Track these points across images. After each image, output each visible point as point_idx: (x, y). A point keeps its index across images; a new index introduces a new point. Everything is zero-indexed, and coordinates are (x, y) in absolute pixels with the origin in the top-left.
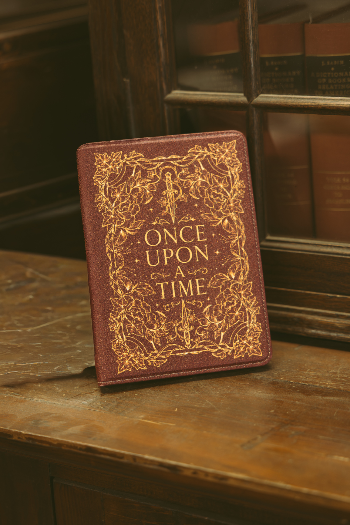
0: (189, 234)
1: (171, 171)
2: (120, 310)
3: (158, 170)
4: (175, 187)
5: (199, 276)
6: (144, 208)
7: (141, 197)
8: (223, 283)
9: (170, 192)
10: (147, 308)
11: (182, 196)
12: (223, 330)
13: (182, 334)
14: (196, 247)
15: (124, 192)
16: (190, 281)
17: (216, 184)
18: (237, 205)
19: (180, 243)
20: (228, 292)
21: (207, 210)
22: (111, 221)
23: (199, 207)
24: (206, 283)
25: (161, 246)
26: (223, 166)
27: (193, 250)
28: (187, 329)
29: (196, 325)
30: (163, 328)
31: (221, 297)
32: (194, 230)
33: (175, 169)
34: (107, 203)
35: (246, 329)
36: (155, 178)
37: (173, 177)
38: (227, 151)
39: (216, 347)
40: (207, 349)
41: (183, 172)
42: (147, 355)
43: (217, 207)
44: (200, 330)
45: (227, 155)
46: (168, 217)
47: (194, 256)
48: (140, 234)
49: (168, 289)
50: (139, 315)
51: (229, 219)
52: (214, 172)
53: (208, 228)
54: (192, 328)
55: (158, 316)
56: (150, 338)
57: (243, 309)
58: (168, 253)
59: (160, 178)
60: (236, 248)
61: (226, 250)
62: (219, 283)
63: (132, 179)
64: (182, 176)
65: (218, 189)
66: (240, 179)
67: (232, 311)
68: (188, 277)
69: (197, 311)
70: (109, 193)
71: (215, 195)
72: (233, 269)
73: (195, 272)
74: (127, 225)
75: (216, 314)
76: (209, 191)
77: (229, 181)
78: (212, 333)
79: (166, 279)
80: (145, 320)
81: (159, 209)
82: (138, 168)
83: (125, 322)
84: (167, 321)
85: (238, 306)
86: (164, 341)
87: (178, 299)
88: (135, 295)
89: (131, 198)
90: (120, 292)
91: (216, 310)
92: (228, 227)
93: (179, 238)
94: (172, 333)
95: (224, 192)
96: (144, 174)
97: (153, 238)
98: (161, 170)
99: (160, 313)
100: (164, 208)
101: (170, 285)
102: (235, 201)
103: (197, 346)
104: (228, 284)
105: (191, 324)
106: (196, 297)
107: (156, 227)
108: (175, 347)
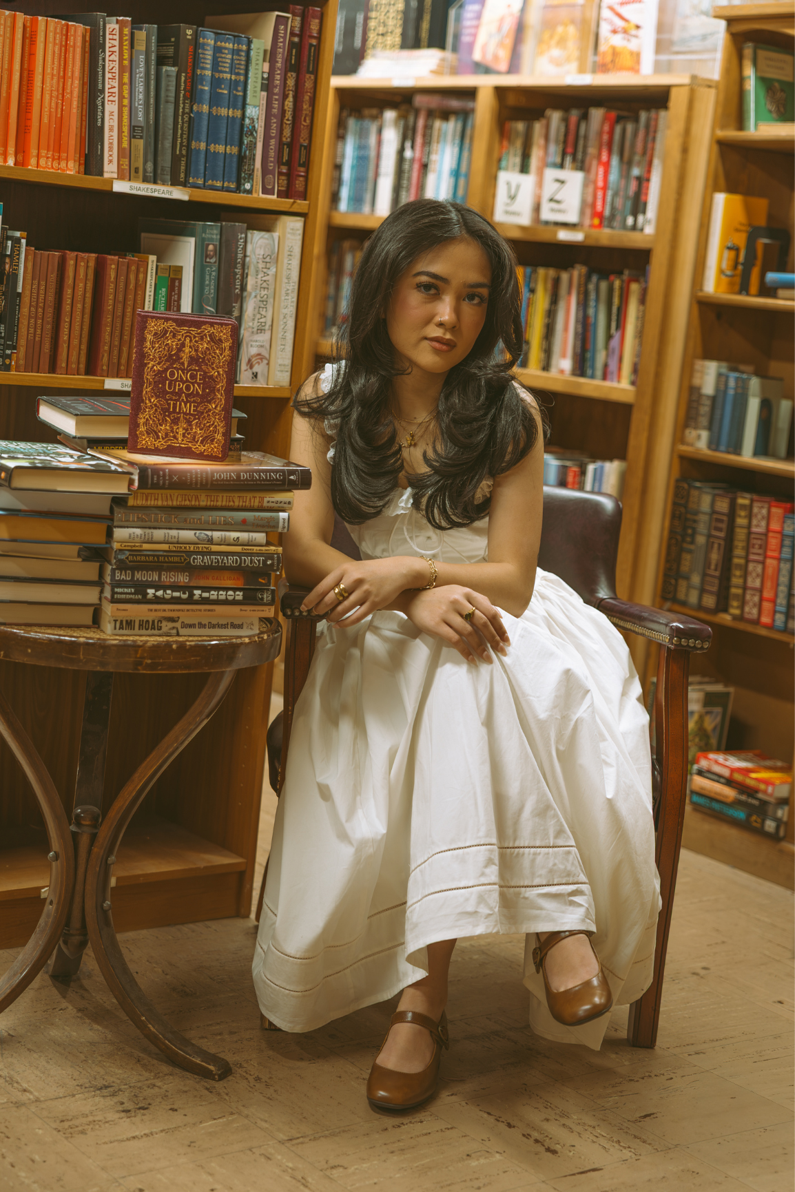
0: (193, 377)
1: (190, 337)
2: (145, 412)
3: (183, 335)
4: (190, 347)
5: (194, 402)
6: (171, 356)
7: (170, 348)
8: (207, 409)
9: (187, 350)
10: (161, 414)
11: (193, 353)
12: (201, 437)
13: (177, 433)
14: (196, 385)
15: (160, 344)
16: (188, 404)
17: (215, 350)
18: (224, 365)
19: (187, 381)
20: (209, 415)
21: (207, 365)
22: (150, 360)
23: (202, 362)
24: (197, 407)
25: (176, 380)
26: (220, 340)
27: (194, 386)
28: (181, 431)
29: (187, 430)
30: (168, 428)
31: (204, 417)
32: (197, 374)
33: (192, 336)
34: (150, 348)
35: (215, 439)
36: (180, 340)
37: (191, 341)
38: (225, 331)
39: (195, 445)
40: (190, 445)
41: (197, 339)
42: (155, 441)
43: (212, 364)
44: (188, 434)
45: (224, 334)
46: (183, 364)
47: (193, 390)
48: (166, 370)
49: (175, 406)
50: (156, 417)
51: (218, 372)
52: (214, 342)
53: (205, 376)
54: (184, 431)
55: (166, 420)
56: (159, 432)
57: (216, 426)
58: (179, 385)
59: (183, 340)
60: (219, 390)
61: (213, 390)
62: (205, 409)
63: (167, 338)
64: (196, 342)
65: (215, 353)
66: (230, 350)
67: (209, 427)
68: (188, 401)
69: (189, 423)
70: (153, 343)
71: (213, 357)
72: (215, 403)
73: (192, 399)
74: (159, 364)
75: (199, 427)
76: (210, 354)
77: (222, 350)
78: (195, 437)
79: (175, 400)
80: (159, 420)
81: (179, 358)
82: (171, 331)
83: (147, 420)
84: (171, 424)
85: (213, 424)
86: (167, 435)
87: (179, 413)
88: (155, 405)
89: (164, 349)
90: (147, 402)
91: (200, 424)
92: (216, 377)
93: (187, 378)
94: (172, 431)
95: (218, 356)
96: (174, 336)
97: (172, 374)
98: (185, 335)
99: (168, 419)
100: (182, 359)
101: (177, 403)
102: (223, 362)
103: (184, 442)
104: (210, 410)
105: (184, 429)
106: (190, 414)
107: (175, 368)
108: (172, 440)
